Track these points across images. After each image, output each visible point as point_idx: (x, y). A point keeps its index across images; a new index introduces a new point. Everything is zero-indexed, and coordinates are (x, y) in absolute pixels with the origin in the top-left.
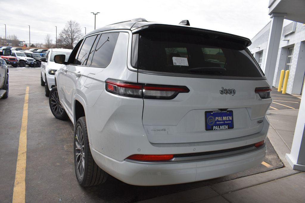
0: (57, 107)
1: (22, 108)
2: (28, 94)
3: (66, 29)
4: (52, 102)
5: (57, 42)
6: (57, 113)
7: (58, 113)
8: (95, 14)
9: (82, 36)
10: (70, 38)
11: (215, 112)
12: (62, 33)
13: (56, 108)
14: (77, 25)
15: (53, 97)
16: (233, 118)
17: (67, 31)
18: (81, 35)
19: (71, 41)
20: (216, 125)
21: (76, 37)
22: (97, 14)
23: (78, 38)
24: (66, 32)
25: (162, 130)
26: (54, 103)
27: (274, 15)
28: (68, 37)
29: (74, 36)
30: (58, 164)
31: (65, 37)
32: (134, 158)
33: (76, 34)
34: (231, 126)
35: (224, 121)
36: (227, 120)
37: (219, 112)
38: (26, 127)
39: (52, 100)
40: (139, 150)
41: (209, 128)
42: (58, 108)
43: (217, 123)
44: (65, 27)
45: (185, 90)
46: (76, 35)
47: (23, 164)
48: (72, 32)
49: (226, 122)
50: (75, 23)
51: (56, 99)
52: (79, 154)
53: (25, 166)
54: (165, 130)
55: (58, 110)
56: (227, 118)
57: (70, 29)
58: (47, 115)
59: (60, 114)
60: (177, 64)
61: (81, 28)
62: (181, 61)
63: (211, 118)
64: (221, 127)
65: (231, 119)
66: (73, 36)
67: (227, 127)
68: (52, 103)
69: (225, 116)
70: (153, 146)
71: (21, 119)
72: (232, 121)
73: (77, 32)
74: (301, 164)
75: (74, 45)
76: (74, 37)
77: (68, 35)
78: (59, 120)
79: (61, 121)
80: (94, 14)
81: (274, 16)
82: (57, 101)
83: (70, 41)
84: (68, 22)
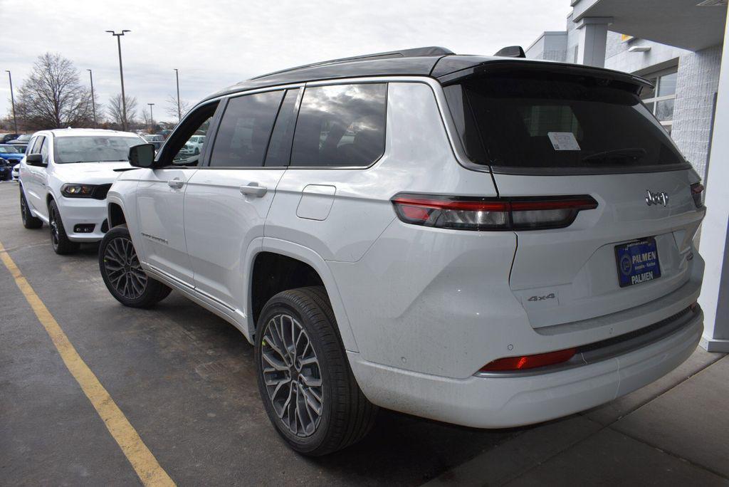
0: (124, 278)
1: (17, 292)
2: (6, 253)
3: (38, 76)
4: (108, 267)
5: (15, 113)
6: (127, 292)
7: (131, 290)
8: (118, 35)
9: (81, 92)
10: (51, 98)
11: (631, 245)
12: (26, 88)
13: (123, 280)
14: (66, 64)
15: (112, 255)
16: (657, 256)
17: (41, 83)
18: (81, 89)
19: (54, 107)
20: (635, 273)
21: (66, 97)
22: (123, 34)
23: (72, 98)
24: (36, 83)
25: (548, 297)
26: (117, 269)
27: (588, 22)
28: (43, 96)
29: (60, 92)
30: (212, 415)
31: (35, 97)
32: (502, 366)
33: (65, 88)
34: (657, 273)
35: (644, 263)
36: (649, 259)
37: (637, 244)
38: (65, 337)
39: (109, 261)
40: (510, 347)
41: (625, 281)
42: (130, 279)
43: (636, 268)
44: (33, 71)
45: (588, 202)
46: (66, 90)
47: (124, 428)
48: (56, 84)
49: (648, 265)
50: (61, 60)
51: (119, 258)
52: (283, 382)
53: (134, 431)
54: (552, 296)
55: (130, 284)
56: (649, 256)
57: (48, 76)
58: (95, 301)
59: (136, 292)
60: (562, 148)
61: (77, 72)
62: (564, 141)
63: (626, 259)
64: (644, 276)
65: (655, 258)
66: (58, 93)
67: (651, 274)
68: (107, 270)
69: (644, 253)
70: (538, 335)
71: (36, 318)
72: (657, 261)
73: (66, 83)
74: (718, 339)
75: (63, 116)
76: (62, 96)
77: (45, 92)
78: (134, 309)
79: (141, 310)
80: (114, 35)
81: (586, 24)
82: (123, 262)
83: (52, 108)
84: (39, 57)
